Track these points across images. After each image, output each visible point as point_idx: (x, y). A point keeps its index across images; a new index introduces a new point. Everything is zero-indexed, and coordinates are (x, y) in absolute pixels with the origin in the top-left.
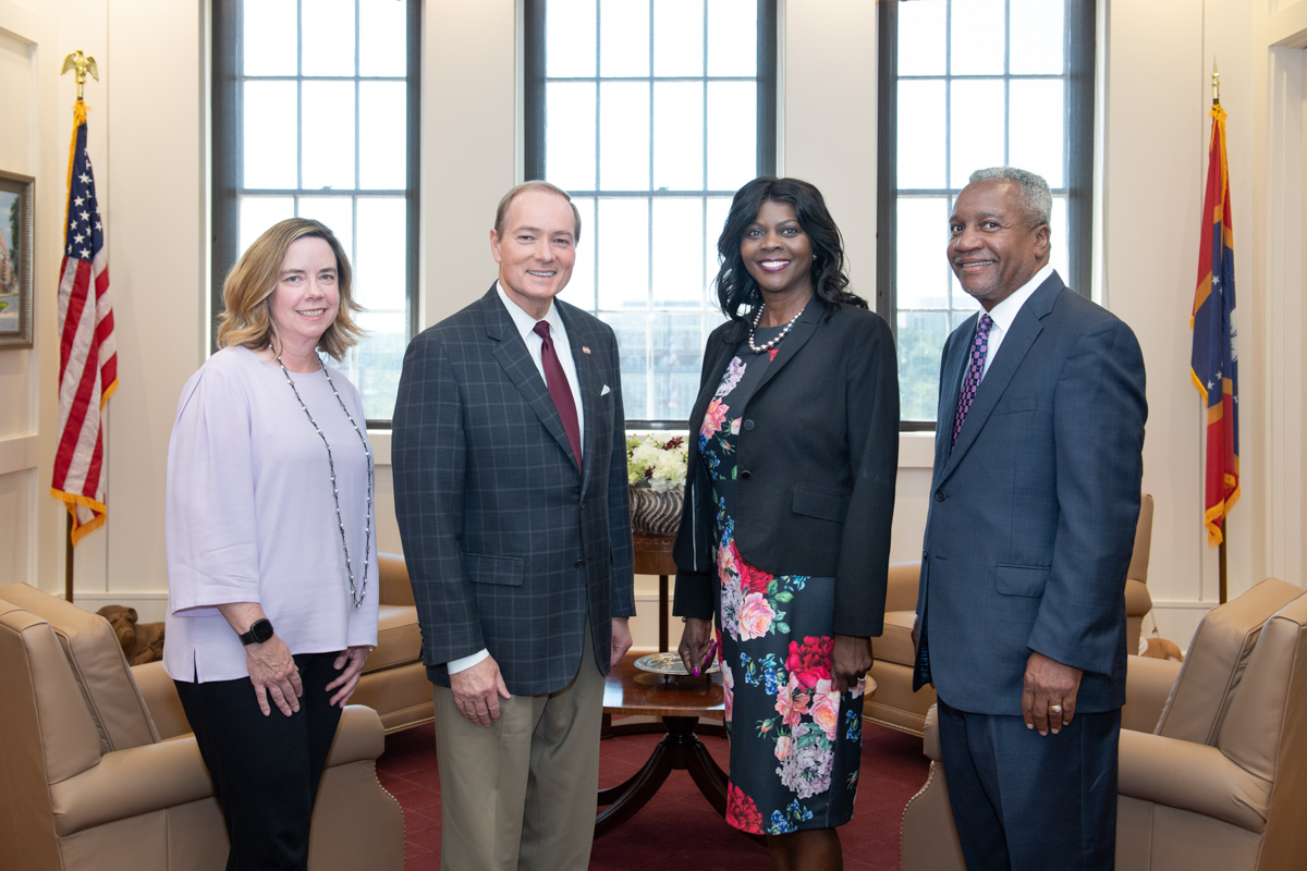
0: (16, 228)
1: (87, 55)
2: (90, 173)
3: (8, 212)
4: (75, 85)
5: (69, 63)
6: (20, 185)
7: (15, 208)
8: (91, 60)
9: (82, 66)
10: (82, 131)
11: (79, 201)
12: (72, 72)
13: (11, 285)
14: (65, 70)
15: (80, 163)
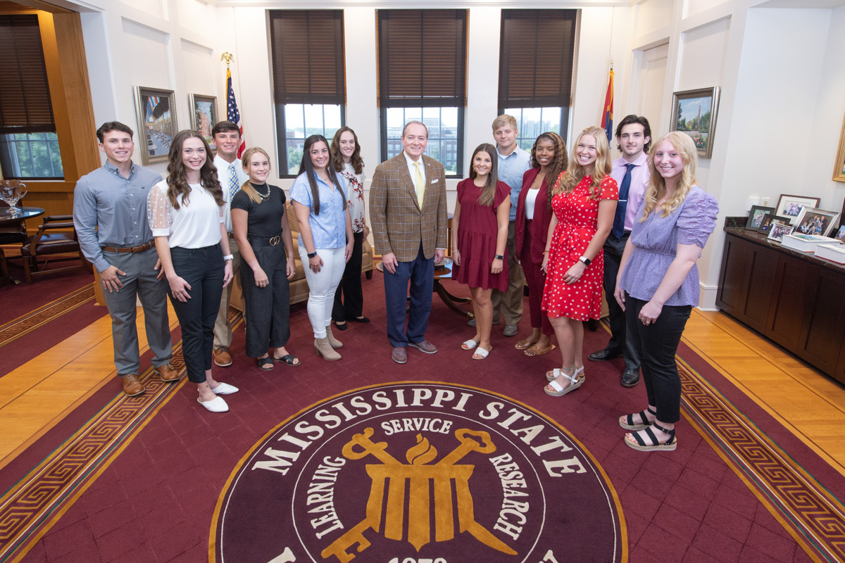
0: (212, 114)
1: (229, 53)
2: (233, 95)
3: (209, 109)
4: (226, 64)
5: (224, 56)
6: (212, 100)
7: (211, 107)
8: (231, 55)
9: (228, 58)
10: (229, 80)
11: (230, 105)
12: (225, 60)
14: (222, 59)
15: (230, 92)
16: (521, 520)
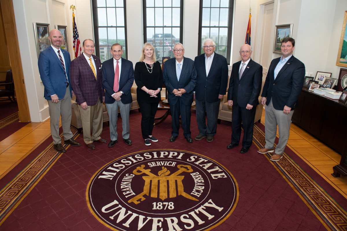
0: (65, 34)
4: (72, 11)
5: (71, 7)
6: (65, 27)
7: (64, 31)
9: (73, 7)
12: (72, 9)
13: (65, 43)
14: (70, 8)
16: (201, 191)
